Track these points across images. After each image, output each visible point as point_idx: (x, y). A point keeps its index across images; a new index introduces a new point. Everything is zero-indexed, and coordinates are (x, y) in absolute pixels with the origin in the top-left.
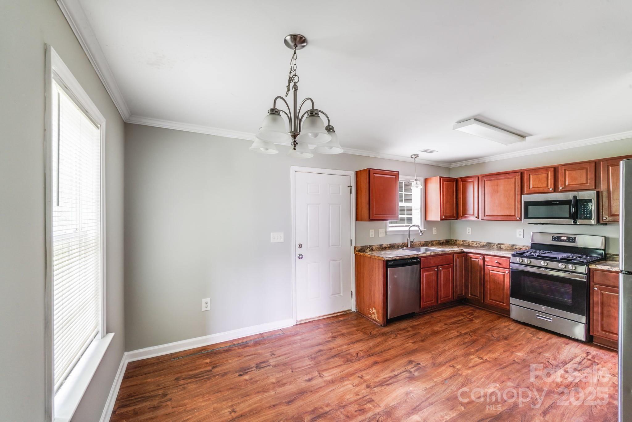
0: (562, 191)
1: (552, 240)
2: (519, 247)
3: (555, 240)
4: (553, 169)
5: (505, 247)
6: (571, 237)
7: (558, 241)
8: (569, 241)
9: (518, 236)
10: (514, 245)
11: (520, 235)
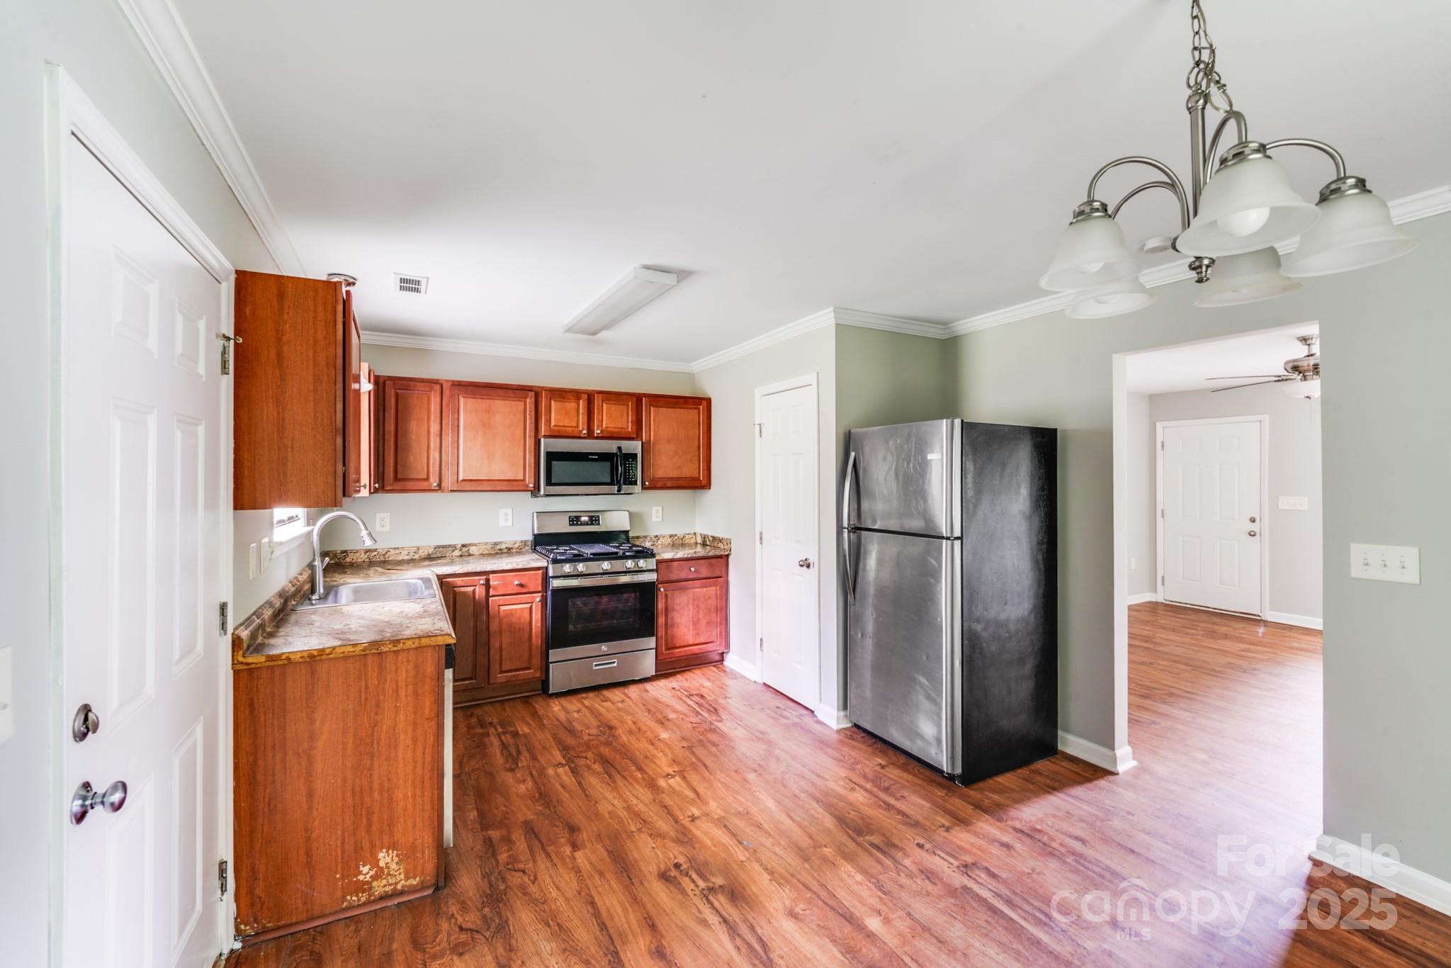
0: (598, 438)
1: (570, 525)
2: (508, 546)
3: (573, 525)
4: (586, 396)
5: (479, 551)
6: (593, 516)
7: (577, 524)
8: (592, 524)
9: (502, 523)
10: (496, 544)
11: (507, 520)
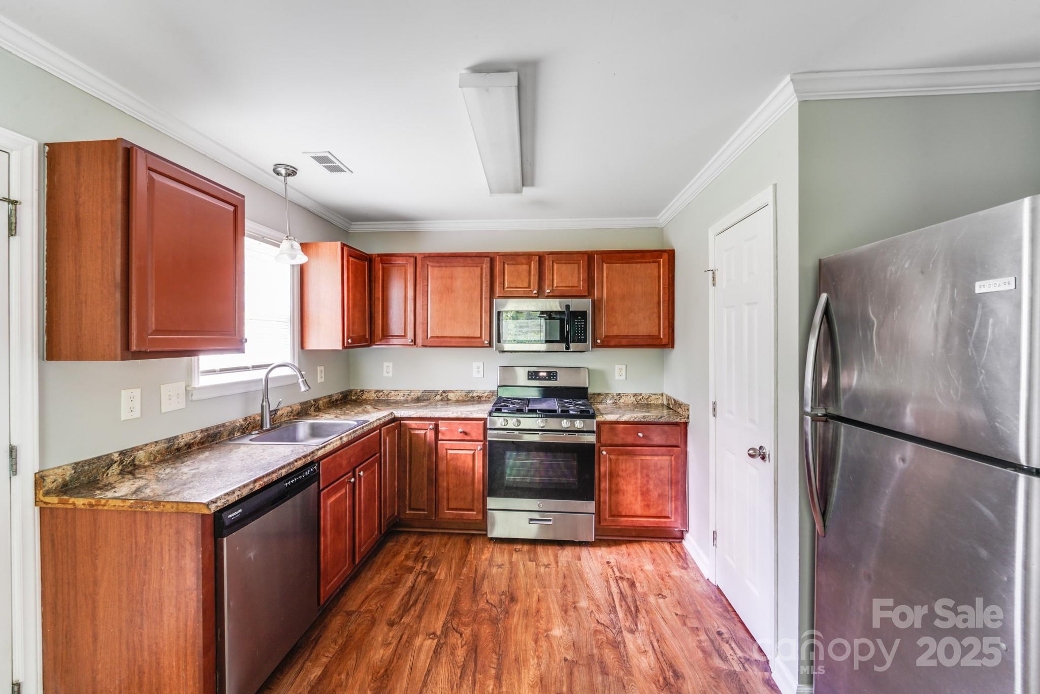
0: (548, 297)
1: (529, 379)
2: (478, 394)
3: (531, 379)
4: (537, 258)
5: (455, 397)
6: (551, 372)
7: (535, 379)
8: (549, 379)
9: (475, 375)
10: (469, 392)
11: (478, 372)
